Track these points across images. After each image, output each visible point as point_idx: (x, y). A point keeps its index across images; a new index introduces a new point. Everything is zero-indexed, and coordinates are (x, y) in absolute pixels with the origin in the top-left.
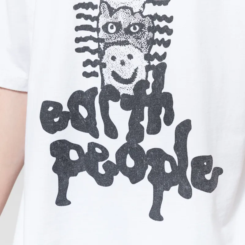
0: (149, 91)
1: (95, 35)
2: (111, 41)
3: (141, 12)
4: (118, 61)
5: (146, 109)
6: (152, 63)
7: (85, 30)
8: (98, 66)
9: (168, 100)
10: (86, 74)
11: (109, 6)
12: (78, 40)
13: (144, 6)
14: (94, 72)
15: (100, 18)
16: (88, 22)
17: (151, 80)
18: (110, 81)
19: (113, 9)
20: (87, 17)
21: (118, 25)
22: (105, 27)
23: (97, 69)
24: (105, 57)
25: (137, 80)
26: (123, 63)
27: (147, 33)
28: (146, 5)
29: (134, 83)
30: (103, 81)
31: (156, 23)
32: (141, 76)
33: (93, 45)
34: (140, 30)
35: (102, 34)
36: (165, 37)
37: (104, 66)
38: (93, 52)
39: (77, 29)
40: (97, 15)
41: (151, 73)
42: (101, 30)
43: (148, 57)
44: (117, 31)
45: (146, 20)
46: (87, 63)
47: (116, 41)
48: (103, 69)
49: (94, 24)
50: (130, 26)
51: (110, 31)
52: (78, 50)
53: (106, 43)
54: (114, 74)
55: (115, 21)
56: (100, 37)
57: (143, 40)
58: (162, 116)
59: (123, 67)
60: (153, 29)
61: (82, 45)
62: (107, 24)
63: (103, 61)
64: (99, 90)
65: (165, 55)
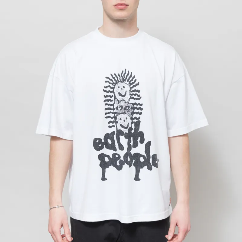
0: (133, 131)
1: (112, 111)
2: (119, 113)
3: (128, 102)
4: (122, 120)
5: (132, 138)
6: (133, 121)
7: (108, 109)
8: (115, 123)
9: (141, 135)
10: (110, 127)
11: (118, 100)
12: (106, 114)
13: (129, 100)
14: (113, 125)
15: (114, 105)
16: (109, 107)
17: (133, 127)
18: (120, 128)
19: (119, 101)
20: (109, 105)
21: (122, 107)
22: (117, 108)
23: (114, 124)
24: (117, 119)
25: (129, 127)
26: (124, 121)
27: (131, 110)
28: (130, 99)
29: (128, 128)
30: (117, 128)
31: (135, 106)
32: (130, 126)
33: (112, 115)
34: (128, 109)
35: (116, 111)
36: (140, 111)
37: (117, 122)
38: (112, 118)
39: (106, 109)
40: (113, 104)
41: (133, 124)
42: (115, 109)
43: (132, 119)
44: (121, 109)
45: (130, 105)
46: (110, 122)
47: (121, 112)
48: (117, 124)
49: (112, 107)
50: (125, 107)
51: (119, 109)
52: (106, 118)
53: (117, 114)
54: (121, 126)
55: (120, 105)
56: (115, 112)
57: (129, 112)
58: (139, 141)
59: (124, 122)
60: (134, 108)
61: (107, 115)
62: (117, 107)
63: (117, 121)
64: (116, 132)
65: (139, 118)
